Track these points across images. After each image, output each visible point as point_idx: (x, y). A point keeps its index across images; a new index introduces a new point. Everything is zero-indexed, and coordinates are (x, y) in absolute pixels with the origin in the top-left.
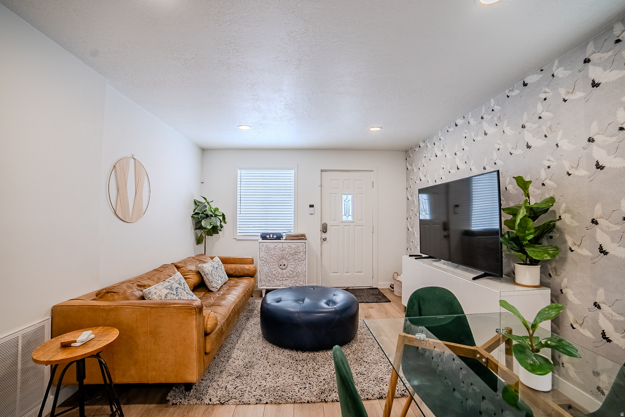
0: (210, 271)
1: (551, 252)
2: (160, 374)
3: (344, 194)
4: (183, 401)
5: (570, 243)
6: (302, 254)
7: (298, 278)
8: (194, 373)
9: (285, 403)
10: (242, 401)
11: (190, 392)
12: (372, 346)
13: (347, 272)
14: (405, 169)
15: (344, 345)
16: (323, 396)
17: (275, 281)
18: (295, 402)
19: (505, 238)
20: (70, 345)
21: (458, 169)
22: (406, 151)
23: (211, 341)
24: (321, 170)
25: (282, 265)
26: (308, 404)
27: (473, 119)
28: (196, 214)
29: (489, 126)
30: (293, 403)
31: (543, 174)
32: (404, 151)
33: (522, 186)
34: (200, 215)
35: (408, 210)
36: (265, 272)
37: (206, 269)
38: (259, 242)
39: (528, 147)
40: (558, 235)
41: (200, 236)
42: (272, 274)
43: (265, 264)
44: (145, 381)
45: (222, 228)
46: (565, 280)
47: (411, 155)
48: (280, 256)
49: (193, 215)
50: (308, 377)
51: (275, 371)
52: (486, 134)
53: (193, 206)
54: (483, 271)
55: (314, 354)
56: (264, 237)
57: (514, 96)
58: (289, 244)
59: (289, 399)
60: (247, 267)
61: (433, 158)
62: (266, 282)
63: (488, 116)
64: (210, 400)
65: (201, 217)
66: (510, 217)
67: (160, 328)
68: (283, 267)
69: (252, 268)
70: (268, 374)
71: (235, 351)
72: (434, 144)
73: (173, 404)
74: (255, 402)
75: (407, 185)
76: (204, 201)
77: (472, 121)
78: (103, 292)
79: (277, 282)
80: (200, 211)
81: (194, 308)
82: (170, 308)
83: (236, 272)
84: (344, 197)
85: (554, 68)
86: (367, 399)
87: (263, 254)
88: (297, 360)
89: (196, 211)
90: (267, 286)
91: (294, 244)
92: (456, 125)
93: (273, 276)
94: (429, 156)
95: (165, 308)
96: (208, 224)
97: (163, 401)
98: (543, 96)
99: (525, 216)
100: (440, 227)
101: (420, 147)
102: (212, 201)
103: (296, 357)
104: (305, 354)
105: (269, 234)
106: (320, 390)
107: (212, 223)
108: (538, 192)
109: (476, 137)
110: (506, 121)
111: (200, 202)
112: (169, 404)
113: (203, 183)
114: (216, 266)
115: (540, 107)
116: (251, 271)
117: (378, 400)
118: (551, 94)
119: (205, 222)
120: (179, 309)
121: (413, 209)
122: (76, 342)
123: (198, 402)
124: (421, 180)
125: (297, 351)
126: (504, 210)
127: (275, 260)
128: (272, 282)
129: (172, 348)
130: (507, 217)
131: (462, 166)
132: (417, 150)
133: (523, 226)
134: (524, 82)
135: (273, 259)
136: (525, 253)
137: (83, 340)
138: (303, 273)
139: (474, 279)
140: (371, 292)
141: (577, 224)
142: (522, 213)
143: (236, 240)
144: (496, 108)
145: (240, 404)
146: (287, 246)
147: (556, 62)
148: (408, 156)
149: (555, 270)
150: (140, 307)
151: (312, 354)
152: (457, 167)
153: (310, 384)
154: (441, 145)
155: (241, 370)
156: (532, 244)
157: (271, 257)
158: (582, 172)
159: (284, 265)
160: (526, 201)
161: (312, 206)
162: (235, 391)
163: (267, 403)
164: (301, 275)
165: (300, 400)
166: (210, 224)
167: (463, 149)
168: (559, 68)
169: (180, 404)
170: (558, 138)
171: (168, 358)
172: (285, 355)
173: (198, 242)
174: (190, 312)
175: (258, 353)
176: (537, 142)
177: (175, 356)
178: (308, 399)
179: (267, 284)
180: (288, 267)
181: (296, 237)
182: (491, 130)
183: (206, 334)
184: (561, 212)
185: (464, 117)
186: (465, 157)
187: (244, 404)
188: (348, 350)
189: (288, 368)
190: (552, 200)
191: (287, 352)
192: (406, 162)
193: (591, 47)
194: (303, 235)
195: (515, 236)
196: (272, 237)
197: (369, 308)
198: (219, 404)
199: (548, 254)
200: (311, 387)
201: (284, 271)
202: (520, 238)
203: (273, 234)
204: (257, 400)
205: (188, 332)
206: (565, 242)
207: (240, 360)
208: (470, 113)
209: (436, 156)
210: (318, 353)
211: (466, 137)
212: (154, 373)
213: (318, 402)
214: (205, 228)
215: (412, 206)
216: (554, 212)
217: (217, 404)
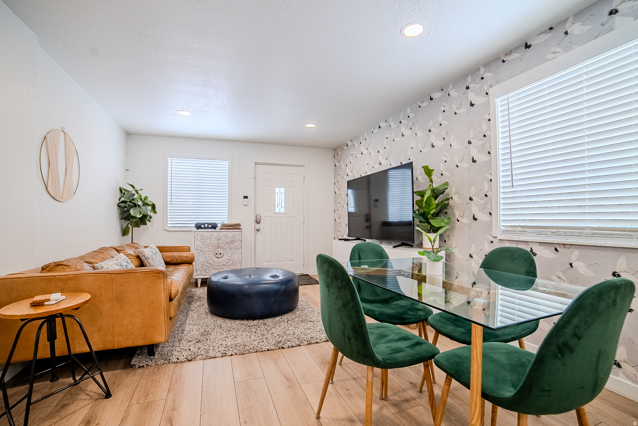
0: (151, 256)
1: (445, 221)
2: (127, 338)
3: (278, 187)
4: (150, 363)
5: (457, 216)
6: (238, 242)
7: (235, 266)
8: (162, 334)
9: (248, 353)
10: (209, 356)
11: (154, 356)
12: (313, 312)
13: (280, 261)
14: (334, 165)
15: (289, 313)
16: (280, 345)
17: (211, 269)
18: (256, 351)
19: (416, 214)
20: (43, 303)
21: (380, 164)
22: (335, 150)
23: (175, 307)
24: (255, 163)
25: (219, 254)
26: (268, 352)
27: (394, 123)
28: (122, 202)
29: (405, 129)
30: (255, 352)
31: (442, 166)
32: (332, 149)
33: (428, 174)
34: (128, 203)
35: (335, 203)
36: (201, 261)
37: (146, 253)
38: (195, 232)
39: (432, 147)
40: (450, 211)
41: (126, 227)
42: (208, 263)
43: (201, 254)
44: (109, 347)
45: (150, 218)
46: (454, 242)
47: (339, 153)
48: (216, 245)
49: (119, 203)
50: (263, 335)
51: (232, 335)
52: (403, 135)
53: (119, 195)
54: (400, 242)
55: (264, 321)
56: (198, 227)
57: (424, 107)
58: (225, 233)
59: (251, 350)
60: (185, 254)
61: (359, 156)
62: (201, 271)
63: (405, 121)
64: (178, 359)
65: (129, 205)
66: (419, 198)
67: (126, 293)
68: (218, 255)
69: (190, 255)
70: (226, 337)
71: (187, 326)
72: (361, 143)
73: (140, 367)
74: (220, 355)
75: (335, 180)
76: (130, 189)
77: (392, 124)
78: (52, 265)
79: (213, 271)
80: (128, 199)
81: (162, 272)
82: (137, 273)
83: (173, 259)
84: (277, 190)
85: (450, 89)
86: (317, 343)
87: (198, 243)
88: (249, 326)
89: (123, 199)
90: (203, 276)
91: (230, 233)
92: (380, 127)
93: (209, 265)
94: (356, 154)
95: (133, 274)
96: (138, 213)
97: (128, 366)
98: (443, 109)
99: (429, 196)
100: (363, 218)
101: (347, 146)
102: (142, 190)
103: (248, 324)
104: (256, 322)
105: (204, 224)
106: (277, 341)
107: (142, 211)
108: (439, 180)
109: (395, 138)
110: (418, 126)
111: (127, 191)
112: (135, 367)
113: (128, 171)
114: (155, 252)
115: (441, 117)
116: (190, 258)
117: (325, 342)
118: (448, 108)
119: (134, 211)
120: (146, 273)
121: (340, 202)
122: (50, 301)
123: (166, 362)
124: (348, 175)
125: (247, 320)
126: (415, 193)
127: (211, 249)
128: (207, 271)
129: (139, 311)
130: (417, 198)
131: (384, 162)
132: (345, 148)
133: (428, 203)
134: (431, 97)
135: (209, 248)
136: (429, 223)
137: (57, 298)
138: (239, 261)
139: (394, 247)
140: (303, 277)
141: (462, 201)
142: (428, 194)
143: (166, 231)
144: (411, 115)
145: (208, 358)
146: (223, 235)
147: (451, 86)
148: (336, 153)
149: (448, 237)
150: (103, 274)
151: (262, 321)
152: (380, 163)
153: (266, 339)
154: (367, 145)
155: (199, 338)
156: (433, 217)
157: (206, 246)
158: (464, 165)
159: (220, 254)
160: (430, 185)
161: (246, 197)
162: (199, 351)
163: (232, 355)
164: (237, 263)
165: (261, 349)
166: (139, 213)
167: (385, 148)
168: (453, 90)
169: (147, 366)
170: (452, 140)
171: (135, 322)
172: (237, 324)
173: (124, 233)
174: (158, 276)
175: (210, 324)
176: (438, 143)
177: (143, 319)
178: (267, 348)
179: (203, 274)
180: (224, 256)
181: (231, 226)
182: (407, 133)
183: (171, 300)
184: (453, 194)
185: (386, 121)
186: (386, 154)
187: (211, 358)
188: (293, 316)
189: (243, 332)
190: (447, 184)
191: (238, 322)
192: (334, 159)
193: (469, 79)
194: (239, 225)
195: (423, 212)
196: (207, 226)
197: (304, 288)
198: (186, 361)
199: (444, 222)
200: (268, 341)
201: (220, 260)
202: (426, 213)
203: (209, 224)
204: (223, 354)
205: (156, 295)
206: (454, 215)
207: (194, 331)
208: (391, 118)
209: (362, 154)
210: (267, 320)
211: (387, 138)
212: (120, 338)
213: (276, 349)
214: (134, 217)
215: (340, 199)
216: (448, 194)
217: (184, 361)
